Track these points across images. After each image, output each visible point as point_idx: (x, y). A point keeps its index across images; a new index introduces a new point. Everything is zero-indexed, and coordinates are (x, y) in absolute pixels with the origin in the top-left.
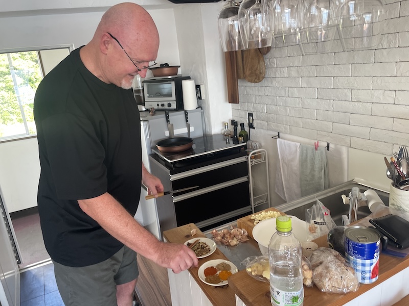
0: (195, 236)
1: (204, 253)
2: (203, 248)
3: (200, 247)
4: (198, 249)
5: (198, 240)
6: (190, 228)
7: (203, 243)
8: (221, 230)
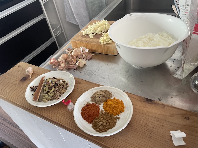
0: (35, 75)
1: (62, 91)
2: (56, 85)
3: (51, 84)
4: (50, 89)
5: (42, 79)
6: (20, 68)
7: (51, 78)
8: (59, 56)
